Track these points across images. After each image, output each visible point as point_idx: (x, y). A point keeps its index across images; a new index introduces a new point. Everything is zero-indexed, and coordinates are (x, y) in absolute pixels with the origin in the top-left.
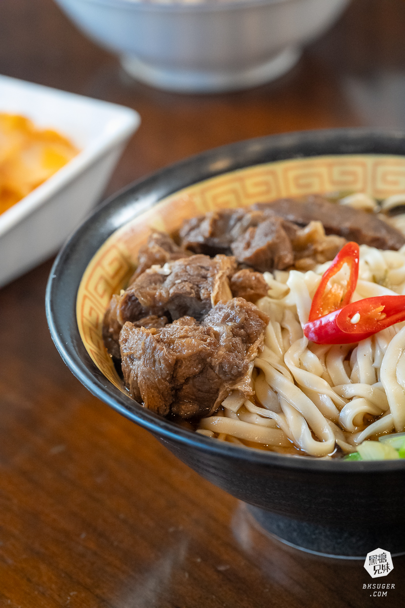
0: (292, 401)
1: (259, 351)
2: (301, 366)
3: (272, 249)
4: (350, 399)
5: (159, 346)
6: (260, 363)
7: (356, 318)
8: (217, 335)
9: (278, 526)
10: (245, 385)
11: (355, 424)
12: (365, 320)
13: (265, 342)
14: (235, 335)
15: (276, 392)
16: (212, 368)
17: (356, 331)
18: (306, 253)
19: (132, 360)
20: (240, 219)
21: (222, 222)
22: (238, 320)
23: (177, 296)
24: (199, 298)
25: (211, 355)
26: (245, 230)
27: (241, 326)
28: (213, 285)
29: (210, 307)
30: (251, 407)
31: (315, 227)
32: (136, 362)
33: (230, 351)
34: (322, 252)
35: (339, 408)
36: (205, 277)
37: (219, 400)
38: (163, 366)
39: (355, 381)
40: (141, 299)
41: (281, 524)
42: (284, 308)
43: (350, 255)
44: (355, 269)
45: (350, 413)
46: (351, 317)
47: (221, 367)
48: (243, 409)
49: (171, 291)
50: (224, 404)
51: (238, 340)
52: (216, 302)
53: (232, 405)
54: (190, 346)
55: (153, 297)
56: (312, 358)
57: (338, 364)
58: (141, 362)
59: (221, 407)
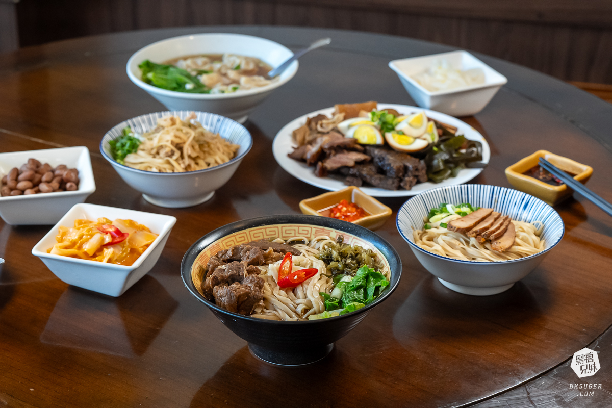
0: (279, 307)
1: (263, 292)
2: (279, 295)
3: (258, 258)
4: (298, 305)
5: (232, 291)
6: (265, 296)
7: (296, 277)
8: (250, 287)
9: (269, 357)
10: (262, 303)
11: (302, 313)
12: (299, 278)
13: (264, 289)
14: (256, 286)
15: (273, 305)
16: (251, 298)
17: (296, 282)
18: (269, 259)
19: (222, 298)
20: (242, 249)
21: (236, 250)
22: (256, 281)
23: (231, 275)
24: (239, 275)
25: (250, 293)
26: (246, 252)
27: (257, 283)
28: (244, 270)
29: (244, 278)
30: (265, 310)
31: (271, 249)
32: (224, 299)
33: (255, 291)
34: (274, 258)
35: (296, 308)
36: (240, 268)
37: (253, 309)
38: (235, 298)
39: (299, 299)
40: (219, 278)
41: (270, 356)
42: (267, 277)
43: (288, 257)
44: (291, 262)
45: (300, 309)
46: (294, 277)
47: (254, 297)
48: (262, 311)
49: (229, 274)
50: (255, 310)
51: (257, 288)
52: (246, 277)
53: (259, 310)
54: (243, 291)
55: (223, 276)
56: (283, 292)
57: (291, 294)
58: (226, 298)
59: (254, 311)
